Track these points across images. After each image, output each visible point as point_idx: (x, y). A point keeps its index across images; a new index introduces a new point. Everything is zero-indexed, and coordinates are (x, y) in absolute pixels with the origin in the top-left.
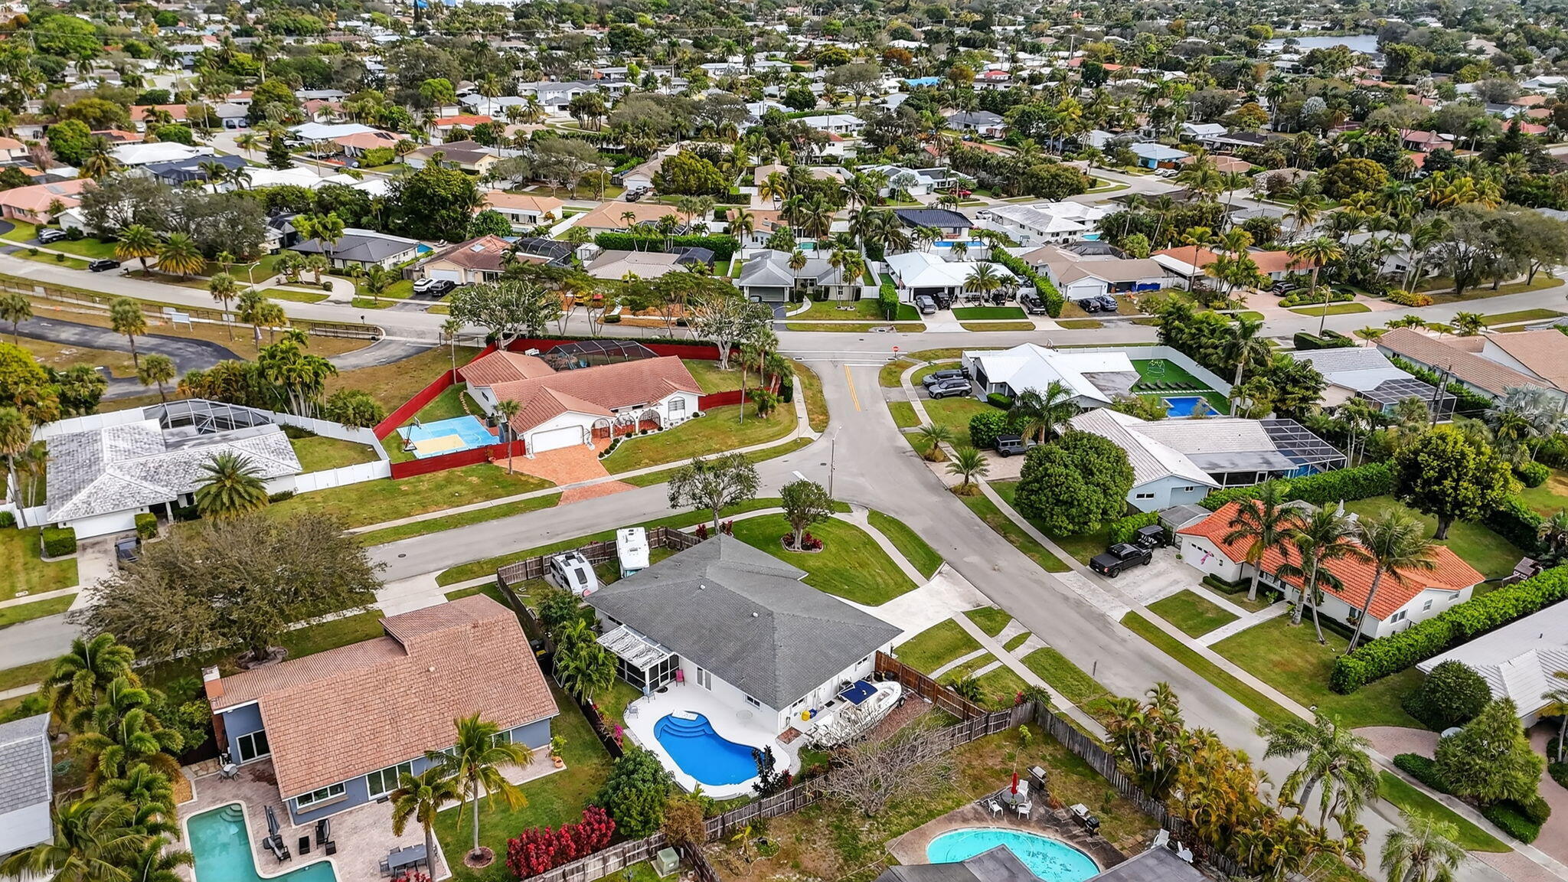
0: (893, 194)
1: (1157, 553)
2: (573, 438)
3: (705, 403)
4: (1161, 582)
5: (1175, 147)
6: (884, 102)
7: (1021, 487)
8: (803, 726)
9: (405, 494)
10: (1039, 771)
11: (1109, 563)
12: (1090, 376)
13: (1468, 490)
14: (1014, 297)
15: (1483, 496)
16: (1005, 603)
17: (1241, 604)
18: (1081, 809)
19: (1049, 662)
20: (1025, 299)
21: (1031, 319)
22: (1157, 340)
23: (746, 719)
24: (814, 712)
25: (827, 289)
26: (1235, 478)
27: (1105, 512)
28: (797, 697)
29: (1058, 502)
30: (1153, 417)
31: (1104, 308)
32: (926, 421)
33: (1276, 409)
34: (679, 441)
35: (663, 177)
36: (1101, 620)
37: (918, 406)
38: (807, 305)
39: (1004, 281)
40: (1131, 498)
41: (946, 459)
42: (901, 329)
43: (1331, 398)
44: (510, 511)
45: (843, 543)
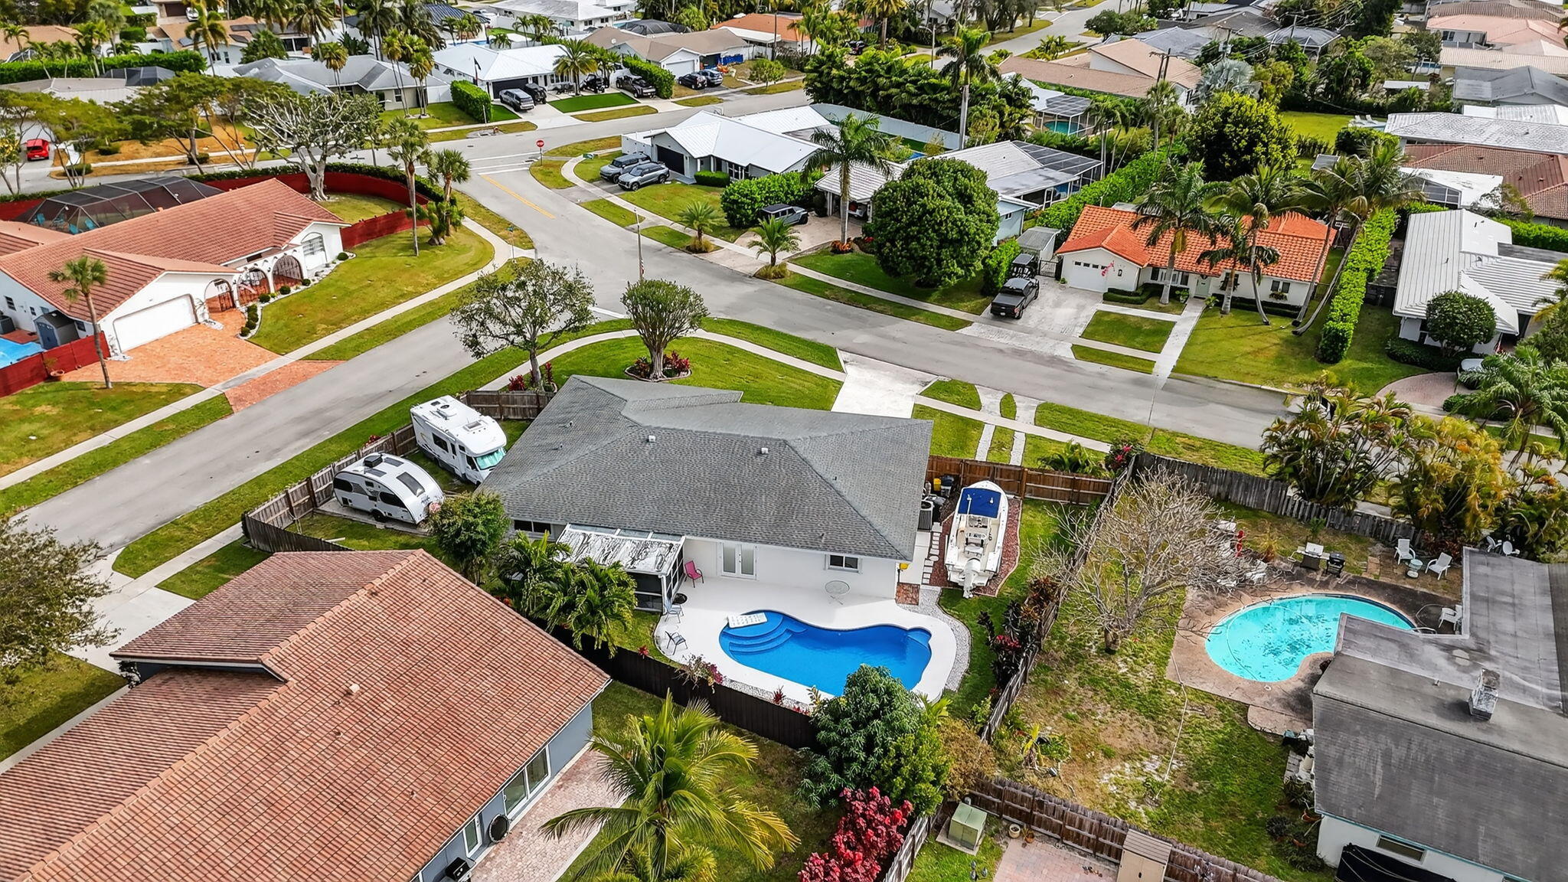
2: (180, 318)
3: (350, 237)
4: (1069, 312)
12: (793, 135)
16: (948, 373)
18: (1315, 549)
19: (1065, 417)
31: (711, 83)
34: (349, 292)
37: (618, 201)
42: (507, 130)
44: (155, 439)
45: (706, 359)
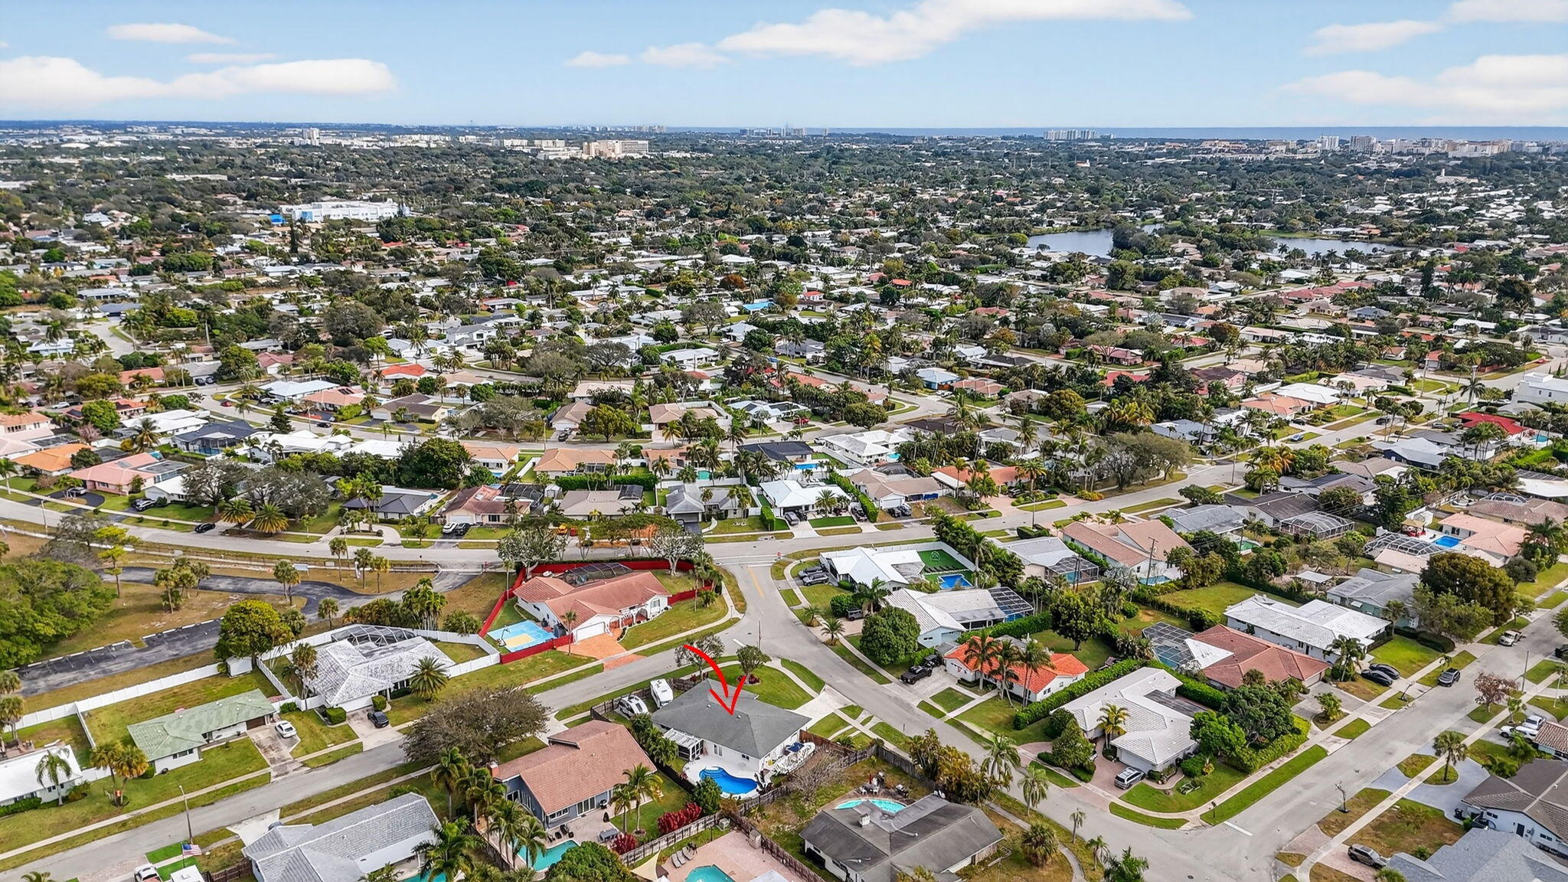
0: (754, 425)
1: (935, 670)
2: (599, 630)
3: (671, 601)
4: (937, 685)
5: (949, 369)
6: (730, 331)
7: (863, 639)
8: (771, 768)
9: (513, 672)
10: (881, 774)
11: (910, 677)
12: (896, 566)
13: (1082, 624)
14: (847, 509)
15: (1090, 627)
16: (860, 703)
17: (976, 693)
18: (900, 786)
19: (884, 728)
20: (854, 510)
21: (859, 524)
22: (934, 536)
23: (742, 767)
24: (774, 761)
25: (726, 511)
26: (976, 624)
27: (906, 650)
28: (767, 753)
29: (882, 646)
30: (932, 591)
31: (904, 514)
32: (805, 603)
33: (1001, 582)
34: (661, 627)
35: (588, 423)
36: (908, 707)
37: (798, 592)
38: (714, 523)
39: (840, 499)
40: (920, 640)
41: (819, 625)
42: (778, 537)
43: (1028, 572)
44: (578, 676)
45: (771, 678)
